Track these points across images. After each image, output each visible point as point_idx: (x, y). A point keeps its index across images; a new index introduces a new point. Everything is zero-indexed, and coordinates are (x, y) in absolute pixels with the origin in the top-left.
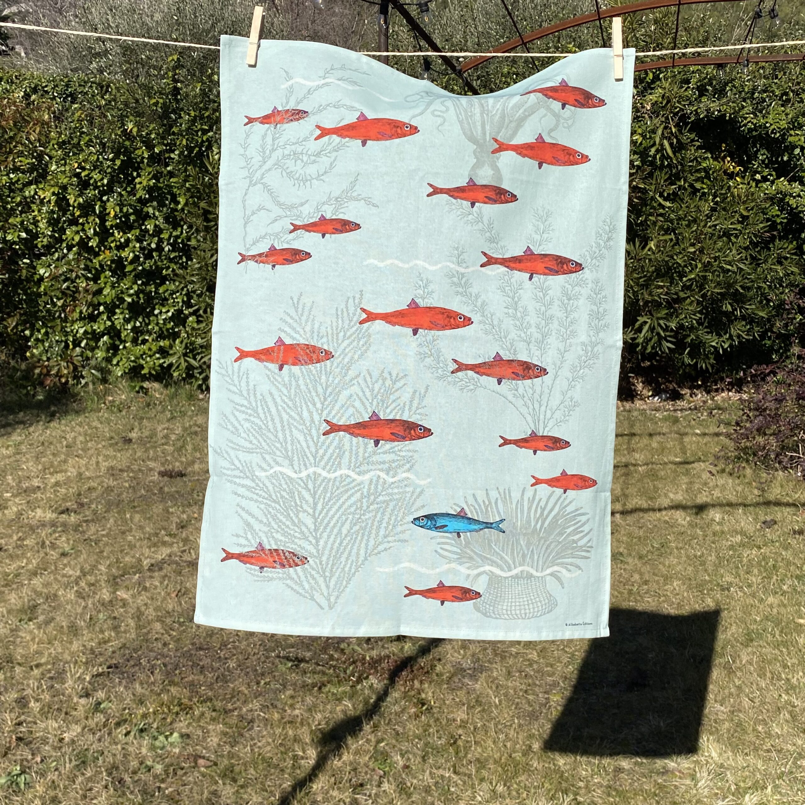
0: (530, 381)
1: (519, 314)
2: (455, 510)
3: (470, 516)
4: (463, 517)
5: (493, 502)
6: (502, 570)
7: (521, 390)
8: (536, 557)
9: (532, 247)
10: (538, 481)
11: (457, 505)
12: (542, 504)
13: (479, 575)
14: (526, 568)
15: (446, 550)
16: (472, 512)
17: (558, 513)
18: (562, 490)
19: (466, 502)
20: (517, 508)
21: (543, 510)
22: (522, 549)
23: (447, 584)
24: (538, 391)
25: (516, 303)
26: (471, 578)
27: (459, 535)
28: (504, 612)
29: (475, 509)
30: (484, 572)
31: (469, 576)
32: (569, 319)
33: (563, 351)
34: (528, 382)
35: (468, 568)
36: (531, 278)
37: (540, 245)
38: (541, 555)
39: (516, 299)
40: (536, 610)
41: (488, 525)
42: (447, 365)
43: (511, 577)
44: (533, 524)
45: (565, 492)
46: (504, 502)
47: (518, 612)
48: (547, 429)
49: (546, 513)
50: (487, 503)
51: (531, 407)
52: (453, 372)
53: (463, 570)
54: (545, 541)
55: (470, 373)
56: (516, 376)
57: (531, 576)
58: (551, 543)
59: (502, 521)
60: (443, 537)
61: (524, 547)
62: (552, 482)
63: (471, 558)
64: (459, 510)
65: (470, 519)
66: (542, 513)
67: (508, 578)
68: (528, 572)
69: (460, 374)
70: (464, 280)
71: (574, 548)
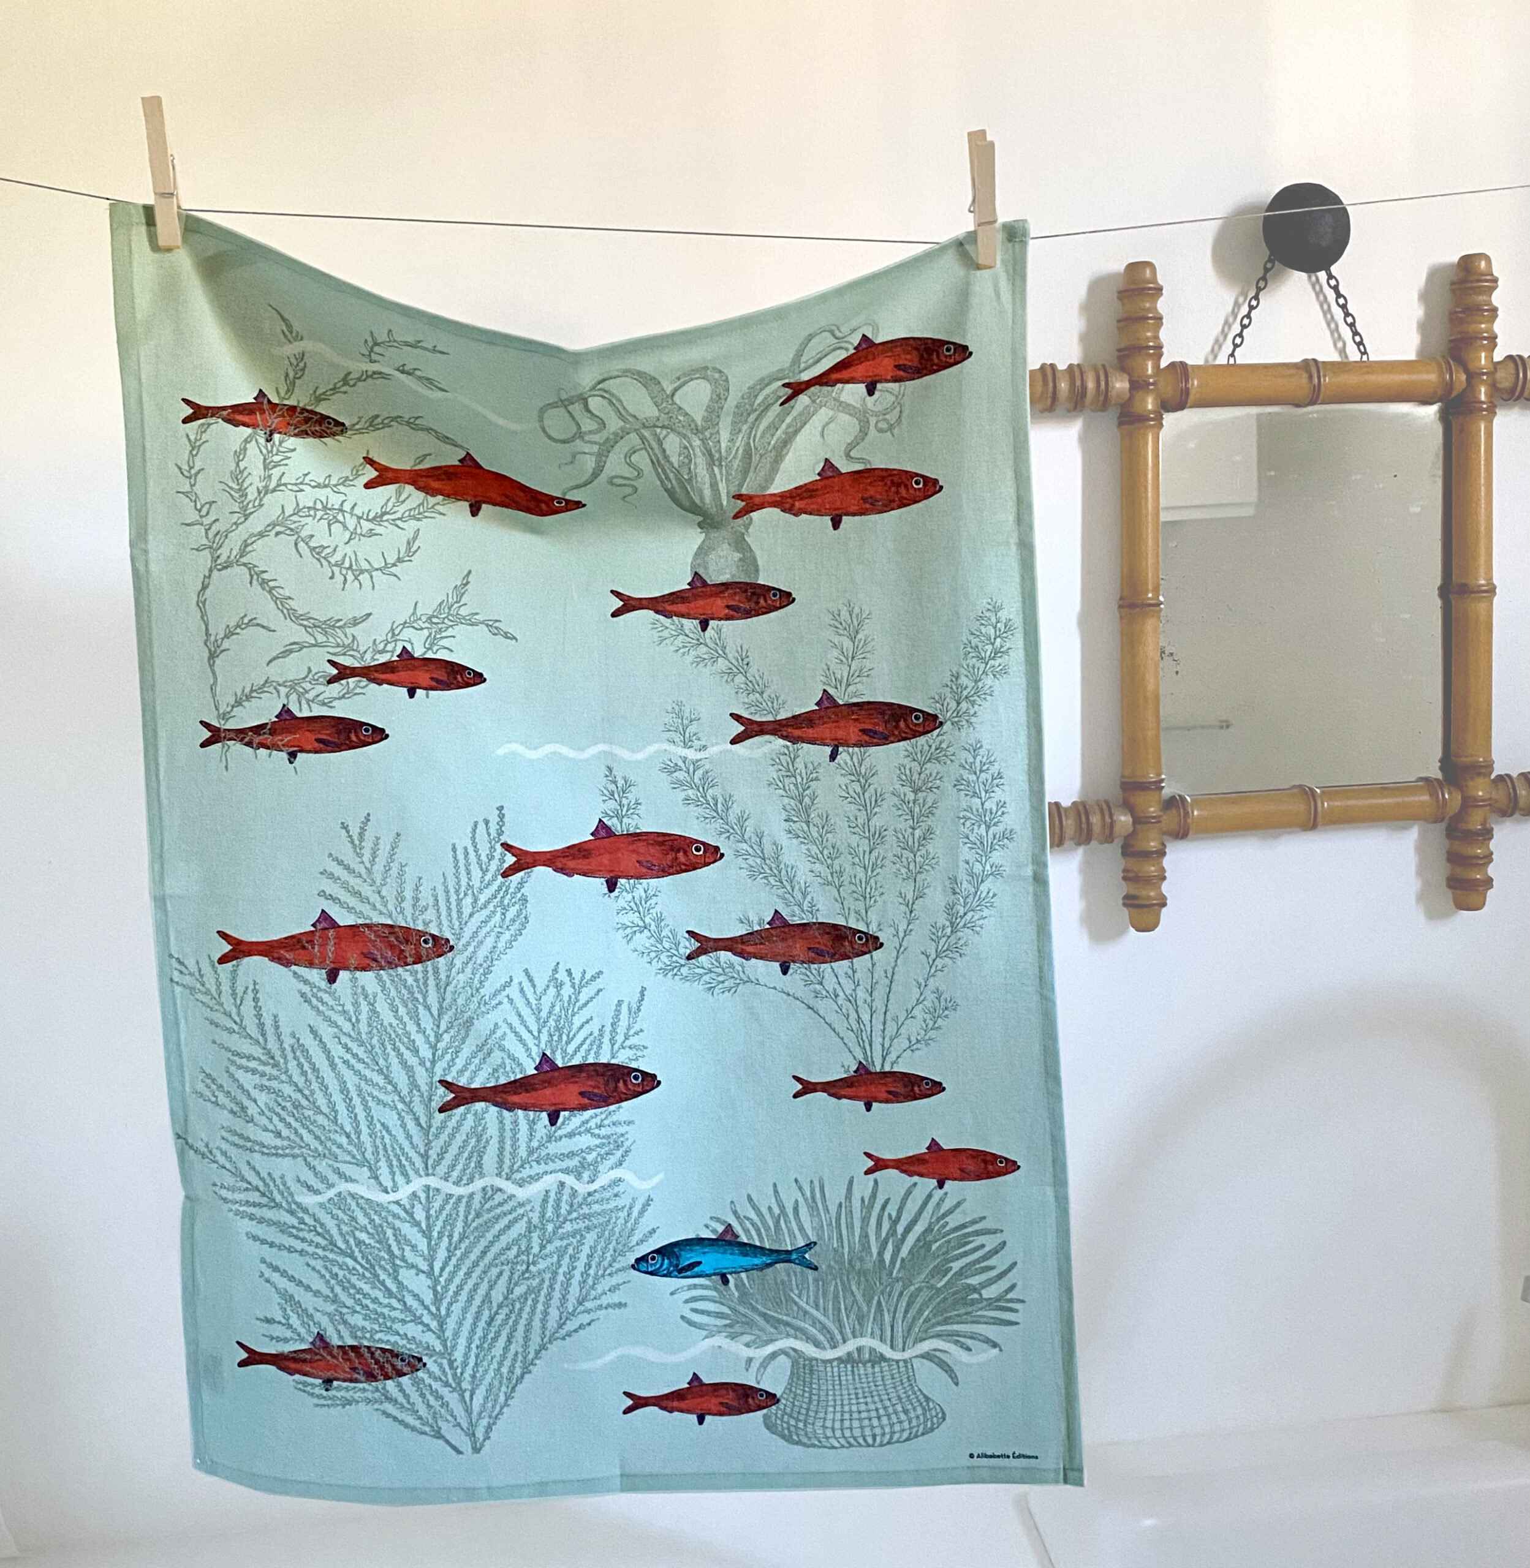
0: (846, 963)
1: (814, 830)
2: (714, 1231)
3: (744, 1239)
4: (730, 1243)
5: (790, 1211)
6: (817, 1344)
7: (830, 983)
8: (887, 1318)
9: (831, 691)
10: (879, 1165)
11: (718, 1220)
12: (892, 1209)
13: (774, 1356)
14: (867, 1342)
15: (702, 1312)
16: (747, 1231)
17: (929, 1230)
18: (934, 1182)
19: (735, 1213)
20: (838, 1219)
21: (895, 1222)
22: (855, 1301)
23: (706, 1380)
24: (865, 984)
25: (807, 810)
26: (755, 1365)
27: (725, 1281)
28: (829, 1433)
29: (753, 1224)
30: (783, 1352)
31: (750, 1360)
32: (917, 833)
33: (910, 896)
34: (842, 966)
35: (747, 1345)
36: (833, 757)
37: (848, 685)
38: (900, 1315)
39: (807, 800)
40: (897, 1428)
41: (783, 1256)
42: (677, 945)
43: (839, 1359)
44: (875, 1250)
45: (941, 1185)
46: (813, 1208)
47: (857, 1433)
48: (889, 1060)
49: (900, 1229)
50: (777, 1211)
51: (853, 1016)
52: (689, 958)
53: (739, 1349)
54: (905, 1287)
55: (725, 956)
56: (819, 955)
57: (883, 1358)
58: (919, 1290)
59: (810, 1246)
60: (695, 1287)
61: (859, 1297)
62: (909, 1165)
63: (750, 1323)
64: (721, 1229)
65: (745, 1244)
66: (892, 1231)
67: (831, 1361)
68: (872, 1350)
69: (703, 959)
70: (699, 773)
71: (973, 1302)
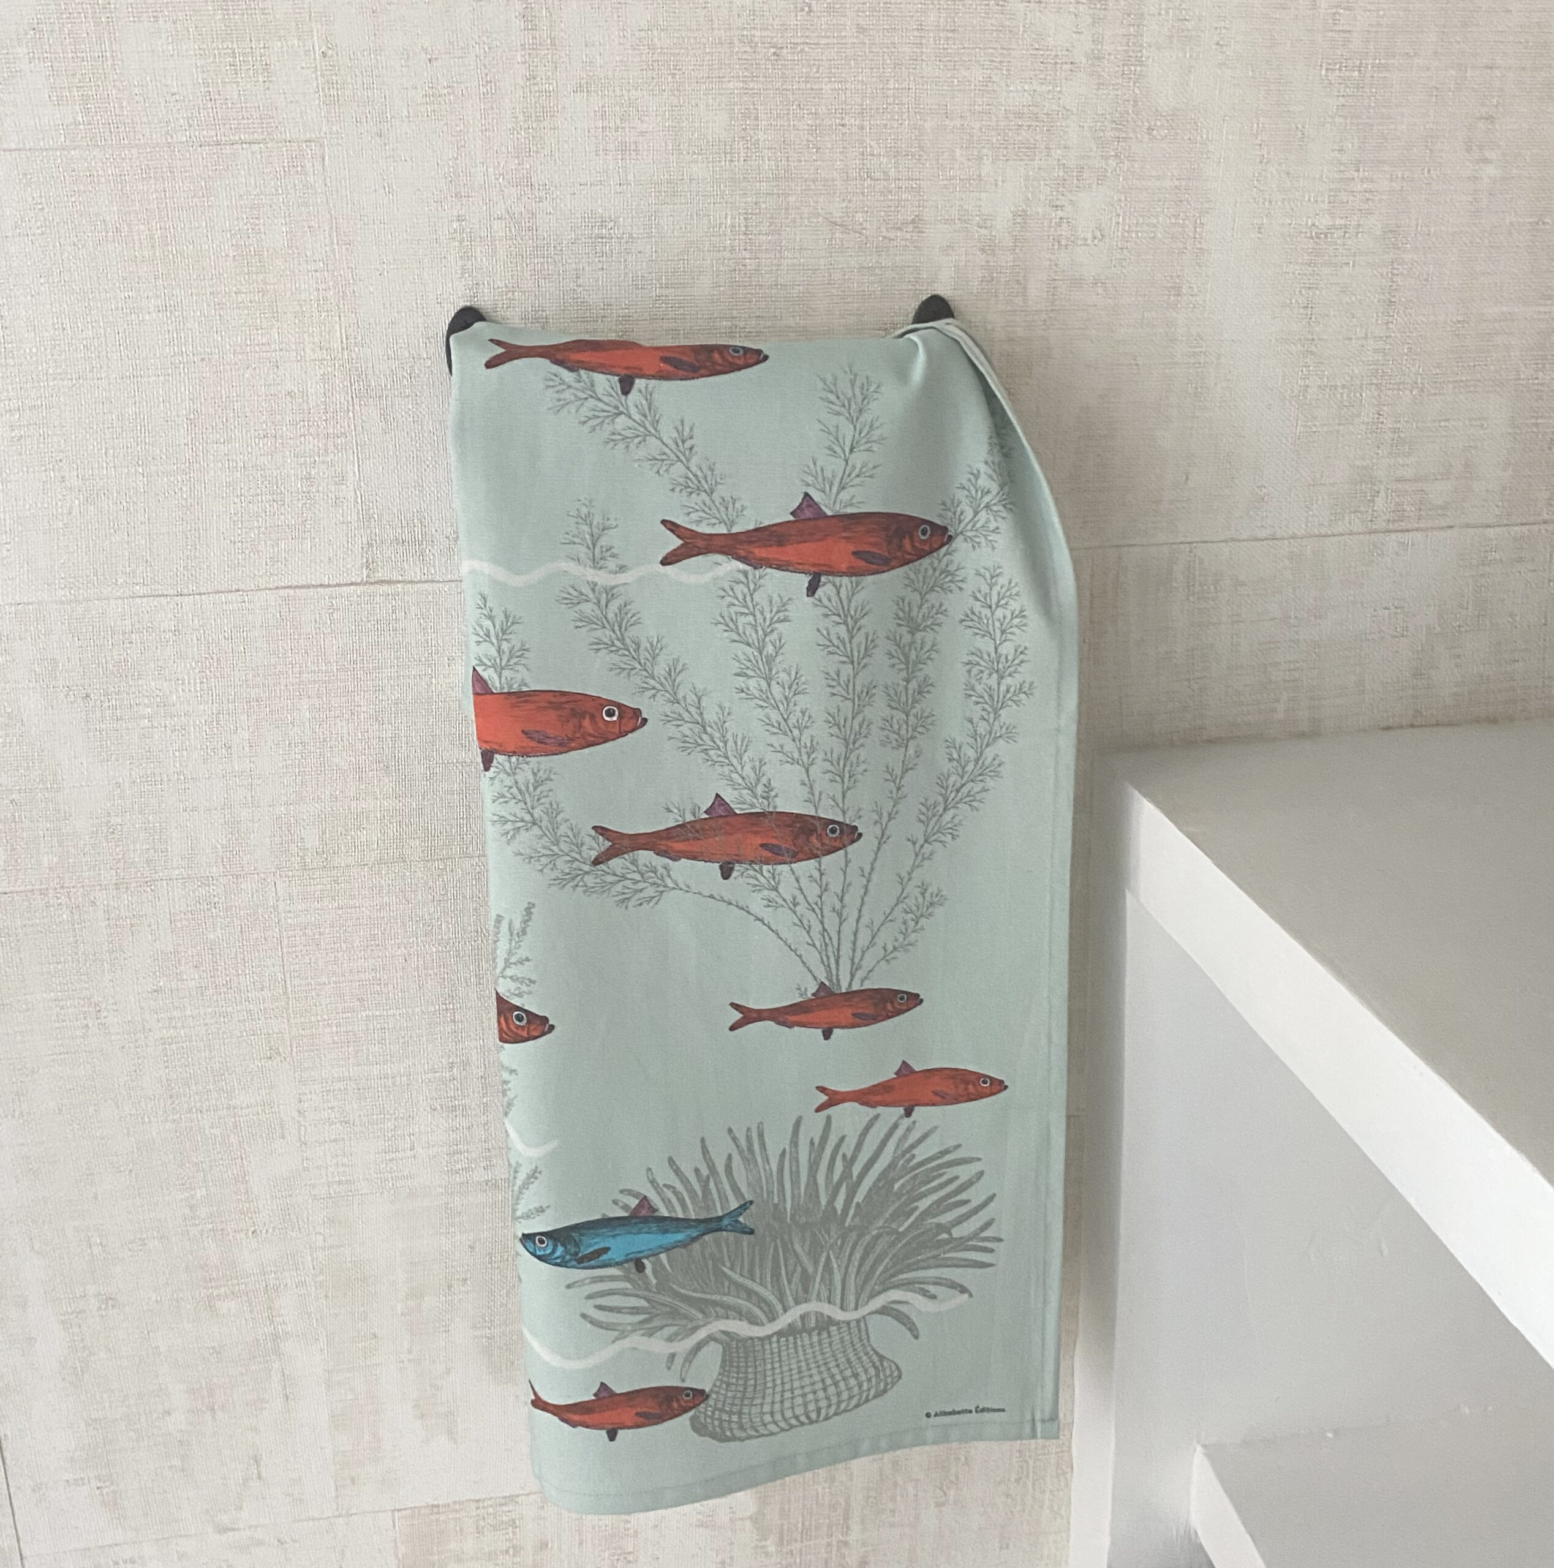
2: (625, 1207)
4: (646, 1220)
5: (721, 1169)
6: (754, 1321)
8: (838, 1278)
10: (834, 1099)
11: (630, 1193)
12: (848, 1148)
13: (699, 1347)
14: (812, 1306)
15: (610, 1309)
16: (667, 1203)
17: (892, 1165)
18: (901, 1110)
19: (653, 1182)
20: (781, 1170)
21: (849, 1163)
22: (799, 1261)
23: (618, 1389)
25: (770, 661)
26: (679, 1361)
27: (640, 1267)
28: (767, 1418)
29: (675, 1192)
30: (711, 1338)
31: (673, 1356)
34: (806, 867)
35: (670, 1339)
36: (812, 590)
37: (842, 488)
38: (853, 1270)
40: (845, 1396)
41: (711, 1225)
43: (780, 1334)
44: (824, 1200)
45: (908, 1113)
46: (749, 1159)
47: (799, 1411)
48: (860, 974)
49: (856, 1170)
50: (705, 1172)
52: (596, 862)
53: (658, 1346)
54: (860, 1236)
56: (775, 855)
57: (831, 1321)
58: (877, 1237)
59: (744, 1207)
60: (602, 1279)
61: (805, 1259)
63: (674, 1313)
64: (634, 1202)
65: (664, 1219)
66: (847, 1174)
67: (769, 1337)
68: (819, 1315)
70: (614, 606)
71: (941, 1244)
